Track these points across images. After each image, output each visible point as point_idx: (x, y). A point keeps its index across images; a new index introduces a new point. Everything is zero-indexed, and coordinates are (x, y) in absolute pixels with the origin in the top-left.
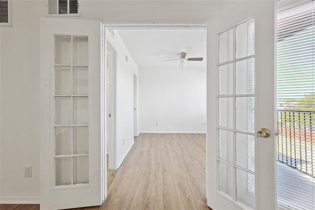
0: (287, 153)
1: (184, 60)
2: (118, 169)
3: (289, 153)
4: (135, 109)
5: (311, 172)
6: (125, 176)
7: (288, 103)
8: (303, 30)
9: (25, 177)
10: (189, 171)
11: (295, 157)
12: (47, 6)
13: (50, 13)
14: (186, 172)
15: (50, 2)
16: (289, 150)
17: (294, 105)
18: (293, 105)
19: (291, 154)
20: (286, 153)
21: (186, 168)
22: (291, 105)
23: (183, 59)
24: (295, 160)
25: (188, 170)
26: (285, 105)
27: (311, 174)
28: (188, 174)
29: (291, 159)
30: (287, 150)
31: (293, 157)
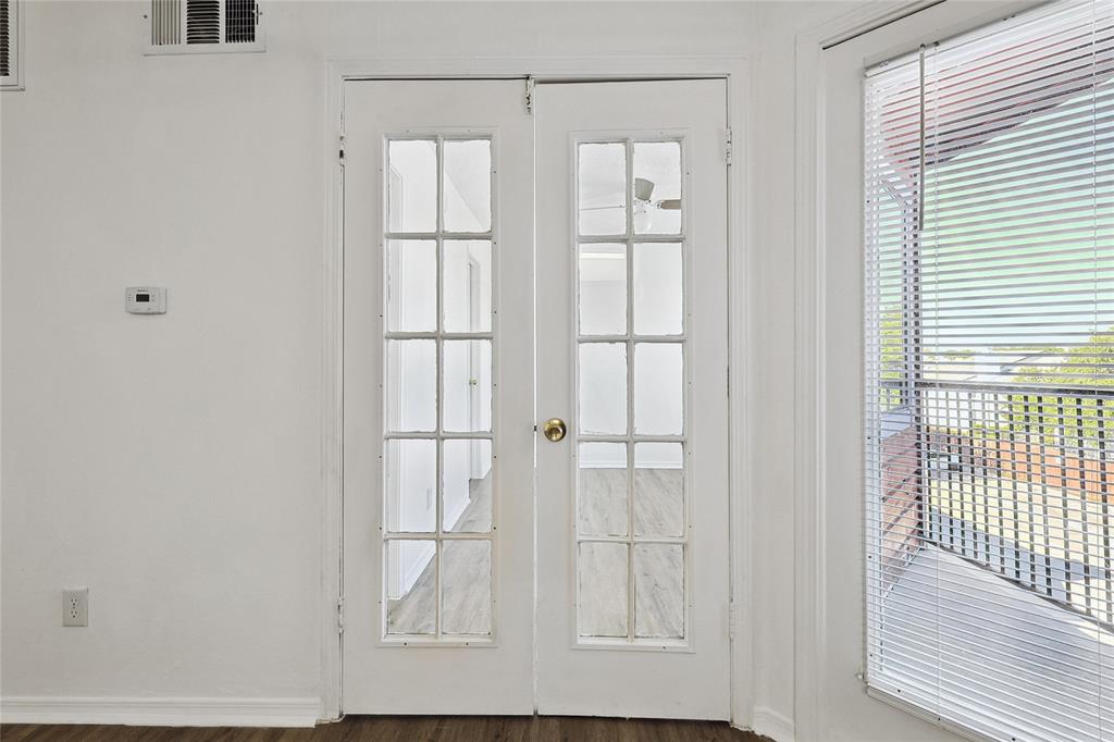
0: (1016, 535)
1: (647, 206)
2: (407, 597)
3: (1025, 537)
4: (472, 383)
5: (1083, 601)
6: (429, 625)
7: (1029, 361)
8: (1050, 107)
9: (65, 626)
10: (661, 605)
11: (1047, 551)
12: (146, 17)
13: (158, 39)
14: (651, 608)
15: (157, 7)
16: (1024, 527)
17: (1053, 370)
18: (1049, 368)
19: (1032, 538)
20: (1013, 536)
21: (652, 595)
22: (1039, 368)
23: (642, 202)
24: (1048, 561)
25: (656, 601)
26: (1016, 369)
27: (1084, 610)
28: (655, 618)
29: (1032, 557)
30: (1016, 526)
31: (1040, 550)
